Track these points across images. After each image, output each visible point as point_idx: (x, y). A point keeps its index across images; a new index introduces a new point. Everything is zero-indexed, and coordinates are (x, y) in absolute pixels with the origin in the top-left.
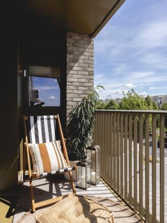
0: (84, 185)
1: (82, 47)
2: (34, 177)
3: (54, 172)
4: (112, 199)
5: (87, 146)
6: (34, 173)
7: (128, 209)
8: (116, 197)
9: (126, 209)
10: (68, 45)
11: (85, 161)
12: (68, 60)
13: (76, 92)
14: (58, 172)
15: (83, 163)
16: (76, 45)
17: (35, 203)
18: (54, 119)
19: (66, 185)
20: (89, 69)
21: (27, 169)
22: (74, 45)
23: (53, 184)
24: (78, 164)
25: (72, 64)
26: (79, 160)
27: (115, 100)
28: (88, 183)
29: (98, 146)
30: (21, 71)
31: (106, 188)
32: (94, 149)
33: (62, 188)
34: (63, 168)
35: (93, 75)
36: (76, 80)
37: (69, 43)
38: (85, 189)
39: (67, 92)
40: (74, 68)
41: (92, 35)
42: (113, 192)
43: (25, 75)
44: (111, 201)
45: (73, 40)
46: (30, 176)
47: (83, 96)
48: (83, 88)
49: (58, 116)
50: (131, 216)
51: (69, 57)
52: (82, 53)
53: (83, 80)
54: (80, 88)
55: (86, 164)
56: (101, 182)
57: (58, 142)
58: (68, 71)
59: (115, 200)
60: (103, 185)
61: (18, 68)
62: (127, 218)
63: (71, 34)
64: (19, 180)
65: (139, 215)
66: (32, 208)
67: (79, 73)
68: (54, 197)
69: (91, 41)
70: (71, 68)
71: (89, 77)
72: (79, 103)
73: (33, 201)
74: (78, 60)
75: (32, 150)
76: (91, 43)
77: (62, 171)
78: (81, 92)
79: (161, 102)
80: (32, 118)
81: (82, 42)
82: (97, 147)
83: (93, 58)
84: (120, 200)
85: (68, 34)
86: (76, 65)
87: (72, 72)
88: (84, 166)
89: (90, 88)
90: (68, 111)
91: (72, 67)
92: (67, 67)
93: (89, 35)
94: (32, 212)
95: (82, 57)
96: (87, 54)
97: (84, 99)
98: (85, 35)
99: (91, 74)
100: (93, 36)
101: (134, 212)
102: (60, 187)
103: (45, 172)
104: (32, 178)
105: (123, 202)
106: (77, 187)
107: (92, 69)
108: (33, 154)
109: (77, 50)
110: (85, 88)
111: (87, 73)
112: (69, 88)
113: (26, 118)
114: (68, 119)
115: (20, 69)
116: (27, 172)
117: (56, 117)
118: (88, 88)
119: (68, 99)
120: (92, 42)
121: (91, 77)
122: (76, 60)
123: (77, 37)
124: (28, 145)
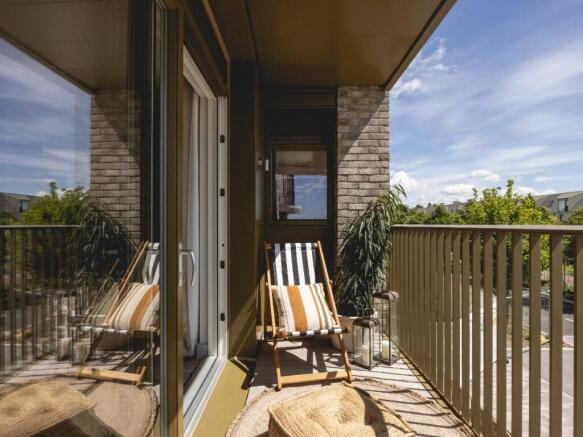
0: (367, 360)
1: (366, 111)
2: (280, 336)
3: (310, 333)
4: (419, 392)
5: (374, 292)
6: (281, 330)
7: (449, 414)
8: (428, 390)
9: (444, 414)
10: (339, 109)
11: (369, 319)
12: (339, 136)
13: (355, 192)
14: (317, 333)
15: (365, 321)
16: (356, 107)
17: (282, 375)
18: (313, 248)
19: (335, 357)
20: (380, 150)
21: (270, 324)
22: (350, 109)
23: (314, 354)
24: (356, 322)
25: (347, 143)
26: (360, 316)
27: (449, 206)
28: (375, 358)
29: (395, 293)
30: (260, 163)
31: (410, 372)
32: (387, 298)
33: (328, 361)
34: (327, 327)
35: (388, 160)
36: (355, 171)
37: (342, 106)
38: (368, 368)
39: (339, 193)
40: (352, 150)
41: (385, 85)
42: (422, 379)
43: (267, 169)
44: (416, 395)
45: (350, 100)
46: (275, 333)
47: (369, 199)
48: (367, 186)
49: (318, 244)
50: (453, 427)
51: (342, 130)
52: (366, 122)
53: (368, 171)
54: (362, 185)
55: (371, 323)
56: (401, 361)
57: (320, 286)
58: (339, 156)
59: (426, 395)
60: (405, 366)
61: (257, 157)
62: (446, 429)
63: (346, 89)
64: (259, 338)
65: (471, 428)
66: (276, 382)
67: (362, 157)
68: (315, 371)
69: (384, 97)
70: (346, 151)
71: (379, 164)
72: (361, 214)
73: (278, 370)
74: (358, 135)
75: (277, 295)
76: (385, 101)
77: (324, 331)
78: (363, 193)
79: (566, 209)
80: (277, 247)
81: (366, 101)
82: (393, 294)
83: (388, 129)
84: (436, 396)
85: (340, 90)
86: (356, 143)
87: (347, 157)
88: (367, 326)
89: (383, 184)
90: (340, 228)
91: (348, 148)
92: (339, 149)
93: (380, 86)
94: (277, 389)
95: (367, 128)
96: (375, 121)
97: (370, 204)
98: (373, 87)
99: (385, 158)
100: (387, 87)
101: (461, 421)
102: (325, 358)
103: (297, 330)
104: (276, 337)
105: (441, 402)
106: (353, 363)
107: (385, 149)
108: (279, 300)
109: (357, 117)
110: (372, 186)
111: (377, 157)
112: (343, 186)
113: (268, 247)
114: (340, 241)
115: (260, 159)
116: (269, 329)
117: (316, 245)
118: (378, 184)
119: (339, 206)
120: (386, 99)
121: (384, 163)
122: (354, 136)
123: (356, 94)
124: (271, 287)
